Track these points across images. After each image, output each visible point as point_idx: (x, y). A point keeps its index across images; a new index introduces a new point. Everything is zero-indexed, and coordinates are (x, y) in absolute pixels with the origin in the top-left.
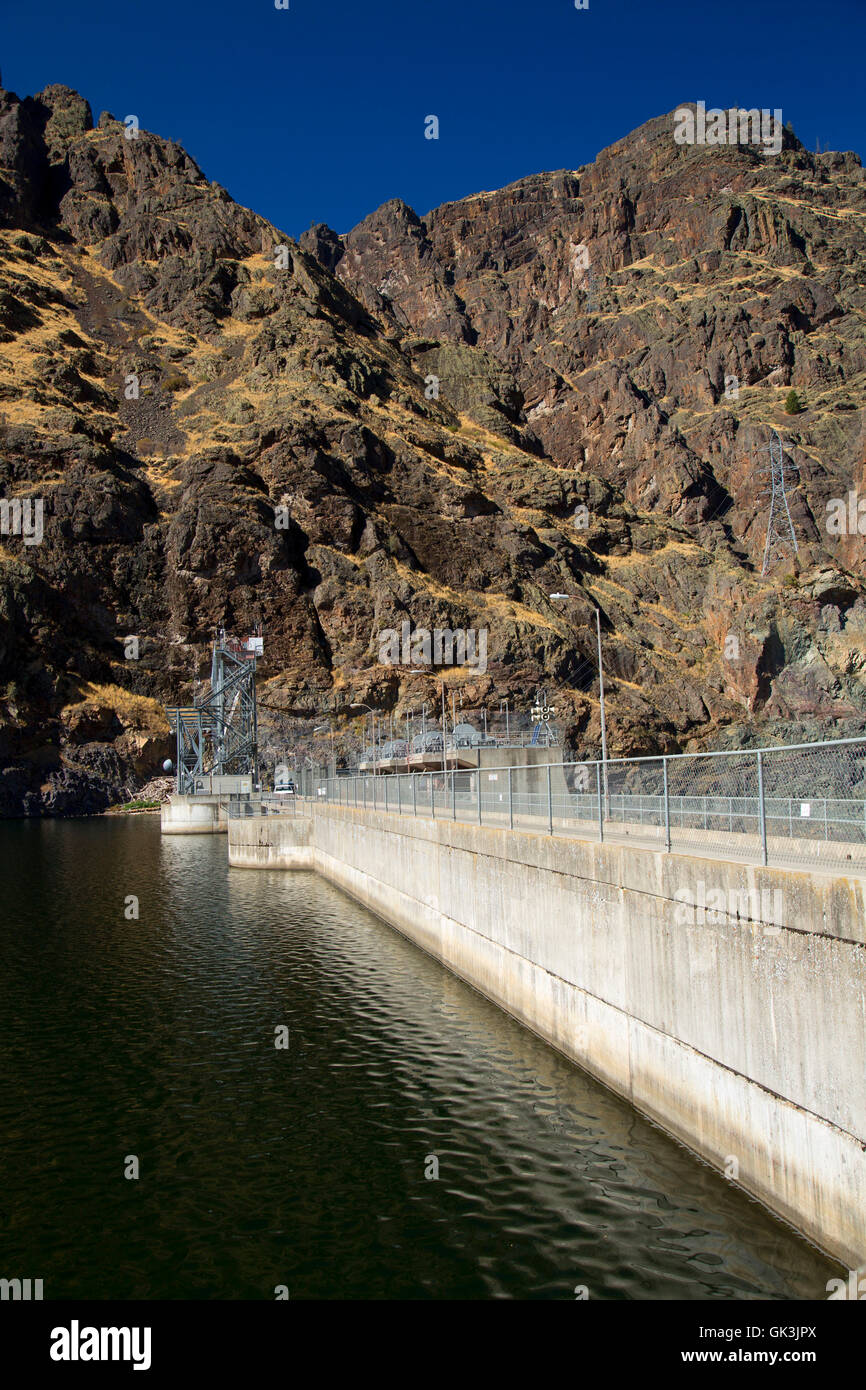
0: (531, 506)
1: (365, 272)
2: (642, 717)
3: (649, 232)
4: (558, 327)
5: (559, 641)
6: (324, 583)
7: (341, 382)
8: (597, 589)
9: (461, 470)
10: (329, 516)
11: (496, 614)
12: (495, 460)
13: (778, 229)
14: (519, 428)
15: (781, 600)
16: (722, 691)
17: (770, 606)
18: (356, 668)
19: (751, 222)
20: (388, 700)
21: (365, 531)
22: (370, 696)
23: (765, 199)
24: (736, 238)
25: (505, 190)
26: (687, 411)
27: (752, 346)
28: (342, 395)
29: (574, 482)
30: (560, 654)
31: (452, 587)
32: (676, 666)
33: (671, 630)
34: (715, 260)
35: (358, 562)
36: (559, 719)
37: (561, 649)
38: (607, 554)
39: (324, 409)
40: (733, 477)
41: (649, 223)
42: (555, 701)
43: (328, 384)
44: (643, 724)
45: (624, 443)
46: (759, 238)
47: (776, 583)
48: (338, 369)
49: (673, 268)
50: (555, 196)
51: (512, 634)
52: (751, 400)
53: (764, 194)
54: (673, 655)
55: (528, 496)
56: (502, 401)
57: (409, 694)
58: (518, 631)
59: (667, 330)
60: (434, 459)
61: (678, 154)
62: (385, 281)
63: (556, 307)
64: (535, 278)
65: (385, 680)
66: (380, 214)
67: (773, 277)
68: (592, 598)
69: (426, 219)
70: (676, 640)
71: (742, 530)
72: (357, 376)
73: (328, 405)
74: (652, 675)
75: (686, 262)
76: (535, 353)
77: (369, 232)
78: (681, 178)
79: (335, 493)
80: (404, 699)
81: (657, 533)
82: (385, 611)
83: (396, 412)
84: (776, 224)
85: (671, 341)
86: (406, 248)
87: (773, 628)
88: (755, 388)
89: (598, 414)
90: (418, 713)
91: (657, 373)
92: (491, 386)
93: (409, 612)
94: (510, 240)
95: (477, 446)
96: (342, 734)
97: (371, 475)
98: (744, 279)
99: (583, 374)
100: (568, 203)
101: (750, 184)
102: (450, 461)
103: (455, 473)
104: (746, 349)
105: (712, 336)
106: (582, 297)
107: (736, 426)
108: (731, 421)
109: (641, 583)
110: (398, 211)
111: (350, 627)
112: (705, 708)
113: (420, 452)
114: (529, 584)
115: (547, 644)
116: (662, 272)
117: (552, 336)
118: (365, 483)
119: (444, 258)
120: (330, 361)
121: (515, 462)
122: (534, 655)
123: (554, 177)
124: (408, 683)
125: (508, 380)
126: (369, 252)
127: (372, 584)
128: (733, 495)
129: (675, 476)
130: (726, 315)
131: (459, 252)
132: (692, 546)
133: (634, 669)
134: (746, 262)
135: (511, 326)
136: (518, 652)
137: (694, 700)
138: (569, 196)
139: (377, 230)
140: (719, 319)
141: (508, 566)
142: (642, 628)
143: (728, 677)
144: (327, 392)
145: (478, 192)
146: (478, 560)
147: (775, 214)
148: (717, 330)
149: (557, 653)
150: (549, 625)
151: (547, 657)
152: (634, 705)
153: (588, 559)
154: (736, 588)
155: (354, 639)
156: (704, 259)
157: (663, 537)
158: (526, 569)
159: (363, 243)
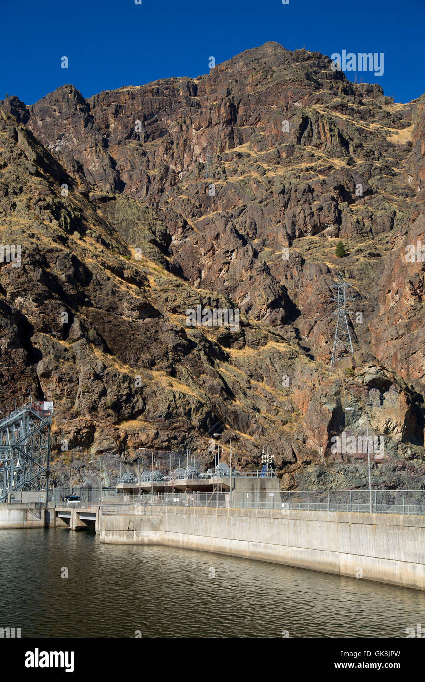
0: (181, 313)
1: (45, 133)
2: (254, 457)
3: (246, 127)
4: (184, 186)
5: (201, 405)
6: (44, 359)
7: (55, 222)
8: (223, 371)
9: (134, 286)
10: (48, 314)
11: (160, 385)
12: (156, 280)
13: (332, 133)
14: (168, 259)
15: (343, 384)
16: (304, 442)
17: (336, 387)
18: (65, 418)
19: (314, 127)
20: (87, 441)
21: (73, 325)
22: (75, 438)
23: (324, 113)
24: (305, 137)
25: (147, 86)
26: (271, 250)
27: (314, 210)
28: (56, 231)
29: (209, 299)
30: (201, 414)
31: (130, 365)
32: (275, 424)
33: (271, 400)
34: (291, 150)
35: (67, 346)
36: (201, 457)
37: (202, 410)
38: (230, 348)
39: (45, 240)
40: (301, 297)
41: (246, 121)
42: (198, 445)
43: (47, 223)
44: (255, 463)
45: (229, 268)
46: (320, 139)
47: (340, 372)
48: (53, 212)
49: (263, 153)
50: (181, 94)
51: (171, 399)
52: (313, 246)
53: (323, 109)
54: (273, 417)
55: (179, 307)
56: (158, 240)
57: (102, 437)
58: (175, 397)
59: (258, 194)
60: (118, 278)
61: (267, 76)
62: (59, 140)
63: (182, 171)
64: (167, 150)
65: (85, 427)
66: (57, 94)
67: (328, 165)
68: (221, 377)
69: (90, 100)
70: (275, 407)
71: (306, 333)
72: (65, 218)
73: (47, 237)
74: (260, 430)
75: (272, 150)
76: (167, 203)
77: (49, 106)
78: (268, 93)
79: (53, 298)
80: (98, 441)
81: (262, 335)
82: (86, 381)
83: (92, 245)
84: (331, 130)
85: (261, 202)
86: (76, 119)
87: (338, 402)
88: (316, 238)
89: (212, 248)
90: (108, 450)
91: (251, 223)
92: (150, 229)
93: (102, 381)
94: (149, 121)
95: (144, 270)
96: (54, 463)
97: (77, 287)
98: (310, 165)
99: (201, 219)
100: (190, 100)
101: (314, 101)
102: (127, 280)
103: (131, 288)
104: (310, 211)
105: (288, 201)
106: (201, 167)
107: (303, 262)
108: (300, 259)
109: (252, 368)
110: (71, 93)
111: (62, 390)
112: (294, 453)
113: (108, 273)
114: (180, 366)
115: (193, 406)
116: (255, 155)
117: (179, 192)
118: (72, 292)
119: (101, 129)
120: (47, 207)
121: (170, 283)
122: (185, 414)
123: (180, 81)
124: (101, 430)
125: (162, 225)
126: (48, 119)
127: (77, 361)
128: (301, 308)
129: (263, 293)
130: (298, 188)
131: (113, 126)
132: (284, 345)
133: (248, 425)
134: (311, 154)
135: (149, 181)
136: (175, 411)
137: (287, 447)
138: (191, 95)
139: (55, 105)
140: (293, 190)
141: (167, 353)
142: (253, 398)
143: (308, 433)
144: (47, 228)
145: (127, 86)
146: (148, 348)
147: (330, 124)
148: (292, 197)
149: (200, 413)
150: (194, 394)
151: (193, 415)
152: (249, 449)
153: (218, 351)
154: (315, 374)
155: (65, 398)
156: (283, 150)
157: (266, 338)
158: (178, 356)
159: (44, 113)
